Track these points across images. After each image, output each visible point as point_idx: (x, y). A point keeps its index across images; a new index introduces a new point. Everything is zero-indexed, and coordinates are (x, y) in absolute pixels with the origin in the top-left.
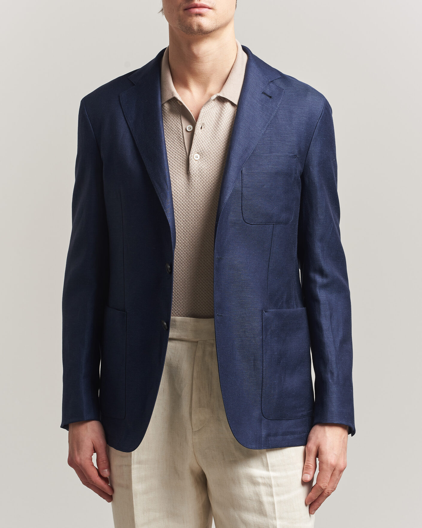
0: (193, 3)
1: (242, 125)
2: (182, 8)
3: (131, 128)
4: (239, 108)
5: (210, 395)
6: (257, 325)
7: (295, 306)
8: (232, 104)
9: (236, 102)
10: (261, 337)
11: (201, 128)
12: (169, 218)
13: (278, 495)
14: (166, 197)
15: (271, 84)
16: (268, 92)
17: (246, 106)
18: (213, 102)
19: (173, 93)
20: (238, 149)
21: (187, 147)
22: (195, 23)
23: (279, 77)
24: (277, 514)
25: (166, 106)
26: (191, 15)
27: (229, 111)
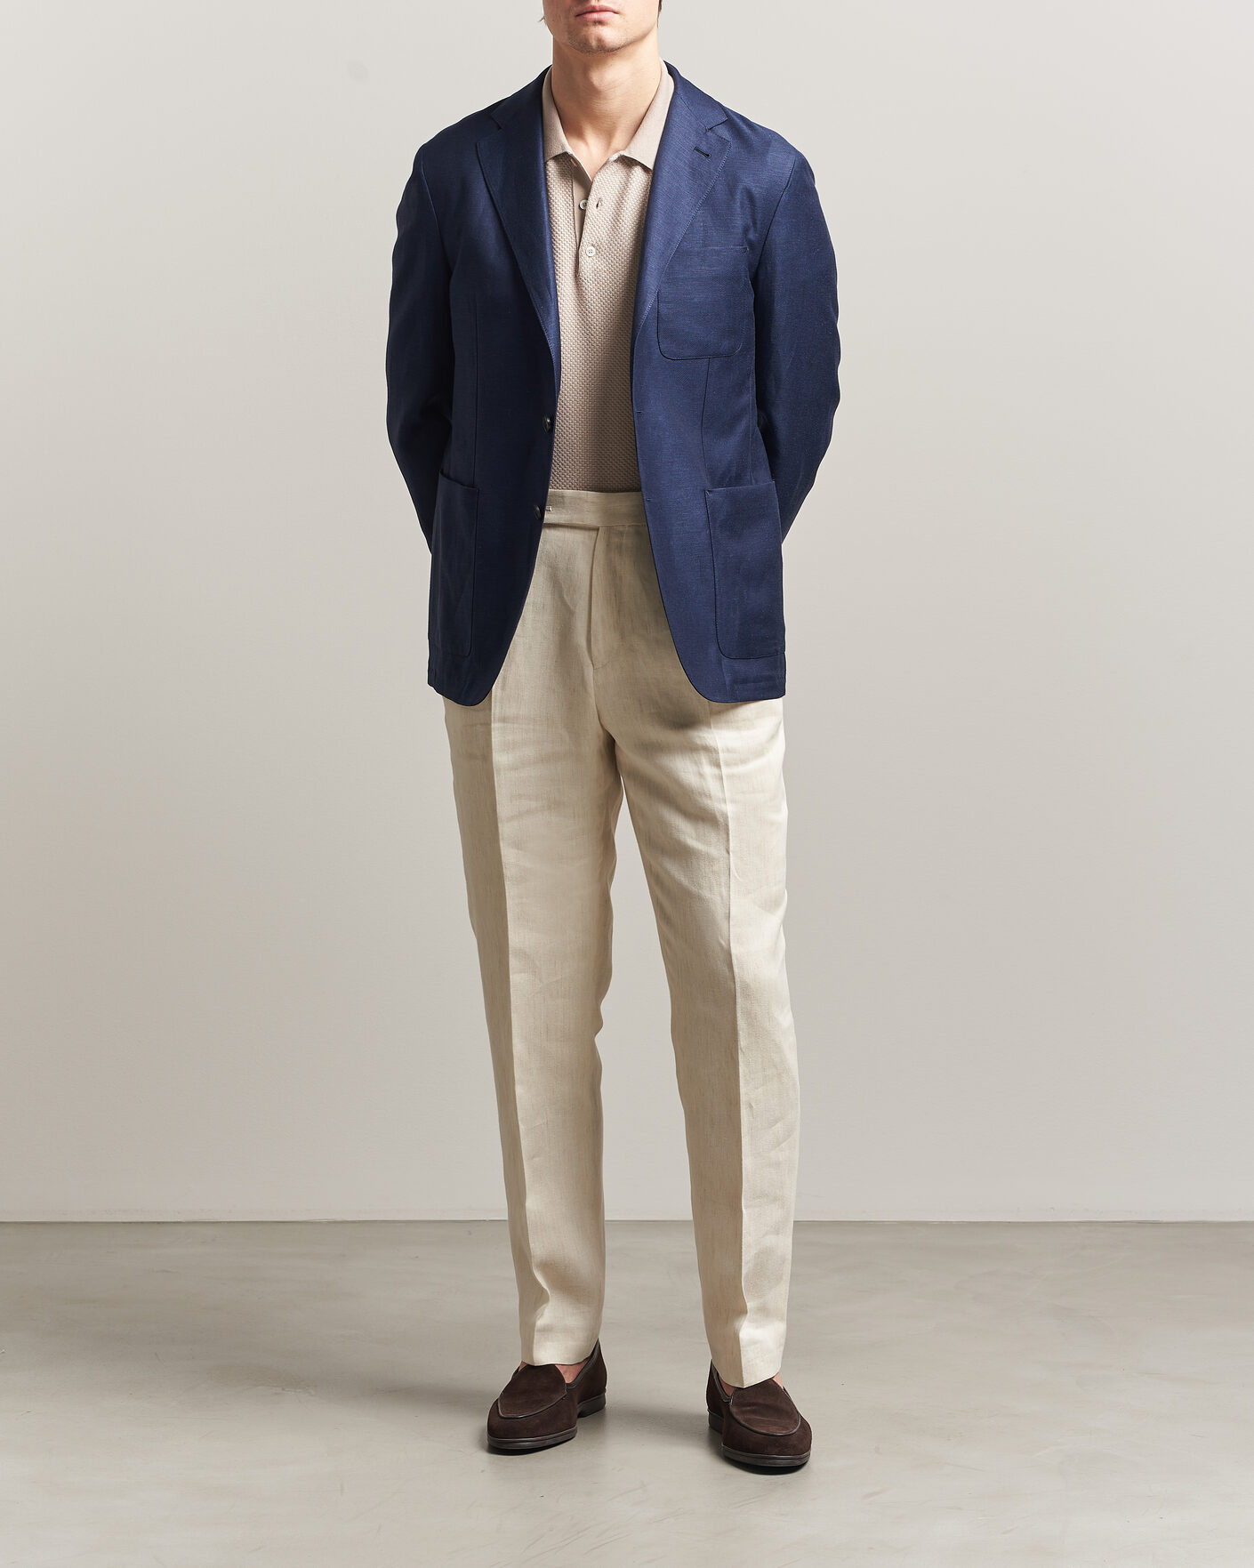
0: (588, 5)
1: (660, 203)
2: (572, 14)
3: (495, 200)
4: (654, 174)
5: (619, 611)
6: (699, 513)
7: (753, 481)
8: (645, 168)
9: (650, 166)
10: (708, 532)
11: (597, 206)
12: (552, 345)
13: (728, 765)
14: (549, 313)
15: (709, 133)
16: (704, 148)
17: (665, 173)
18: (615, 164)
19: (563, 146)
20: (656, 241)
21: (577, 234)
22: (593, 37)
23: (725, 119)
24: (727, 795)
25: (552, 167)
26: (586, 24)
27: (639, 179)
